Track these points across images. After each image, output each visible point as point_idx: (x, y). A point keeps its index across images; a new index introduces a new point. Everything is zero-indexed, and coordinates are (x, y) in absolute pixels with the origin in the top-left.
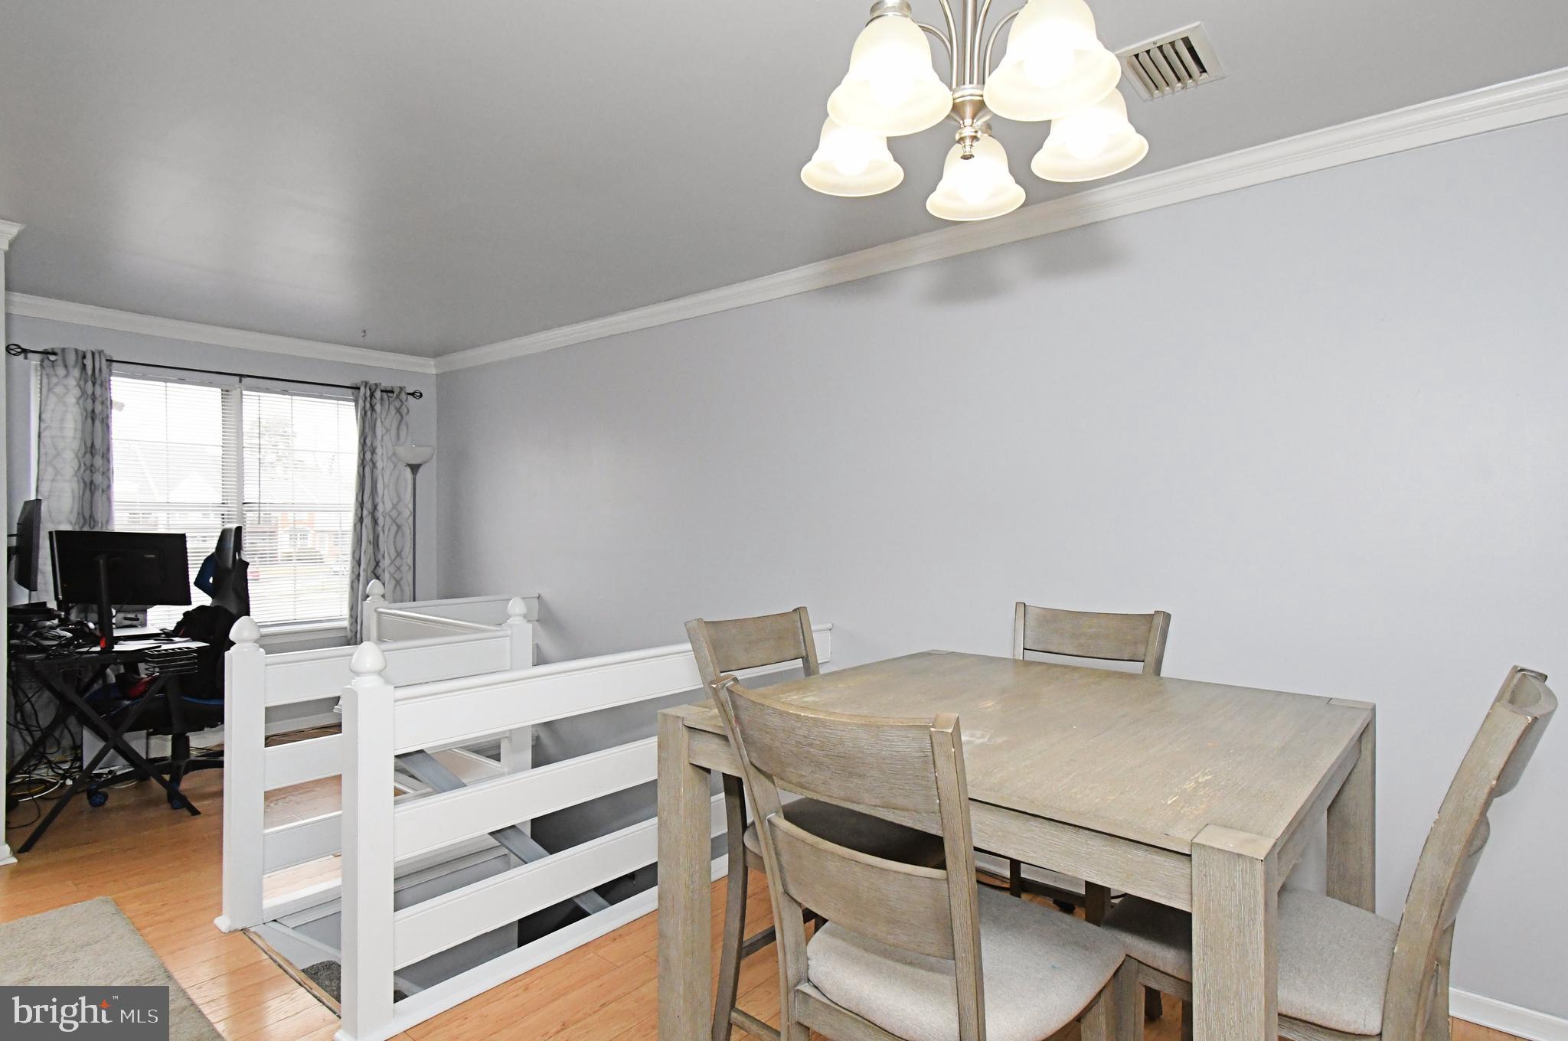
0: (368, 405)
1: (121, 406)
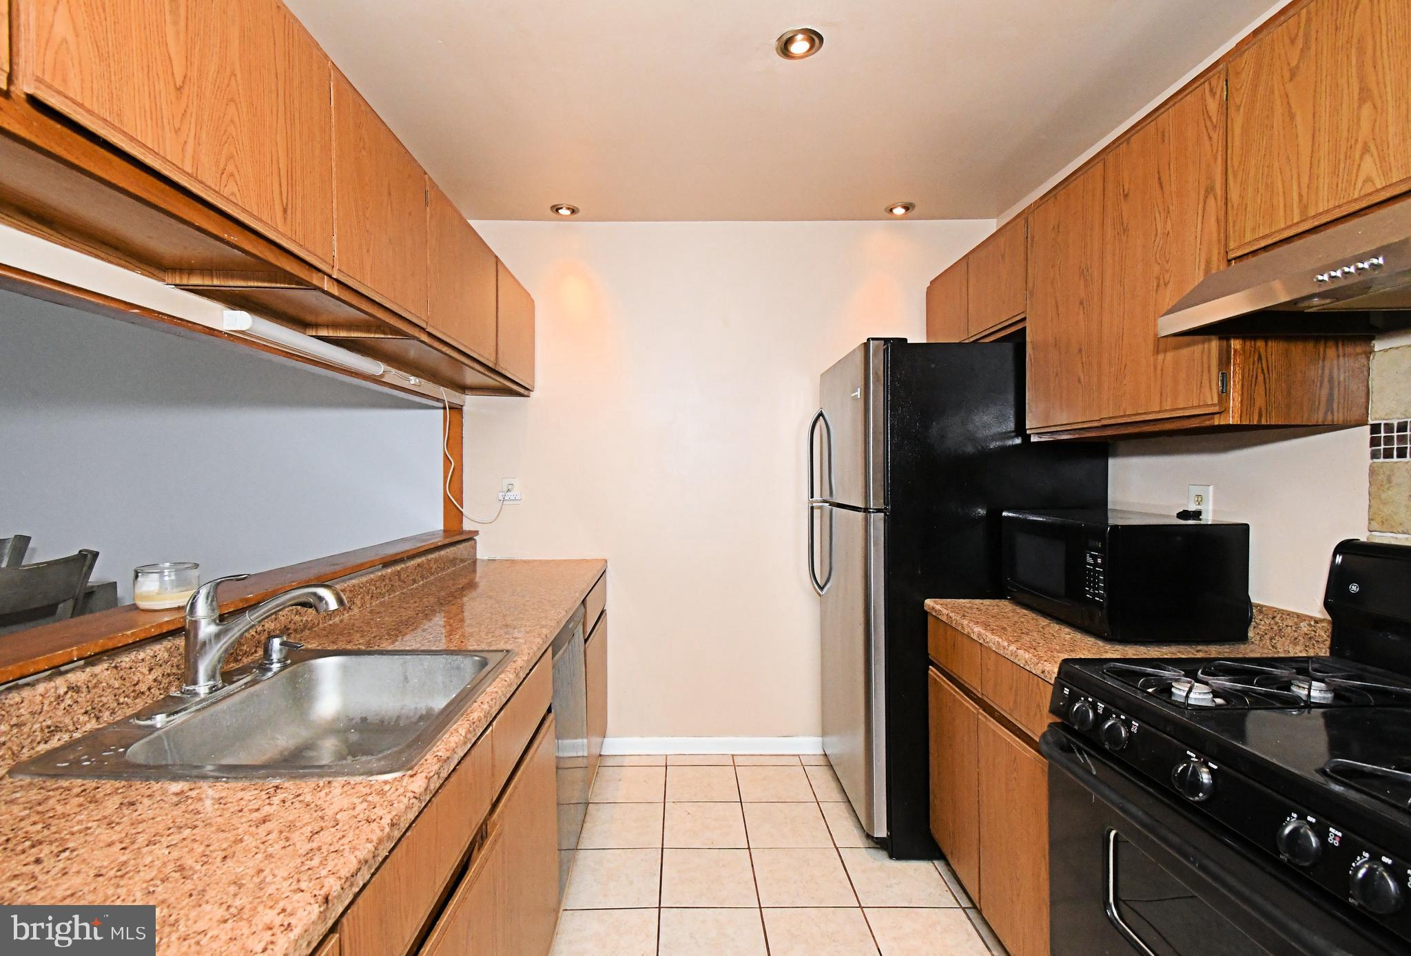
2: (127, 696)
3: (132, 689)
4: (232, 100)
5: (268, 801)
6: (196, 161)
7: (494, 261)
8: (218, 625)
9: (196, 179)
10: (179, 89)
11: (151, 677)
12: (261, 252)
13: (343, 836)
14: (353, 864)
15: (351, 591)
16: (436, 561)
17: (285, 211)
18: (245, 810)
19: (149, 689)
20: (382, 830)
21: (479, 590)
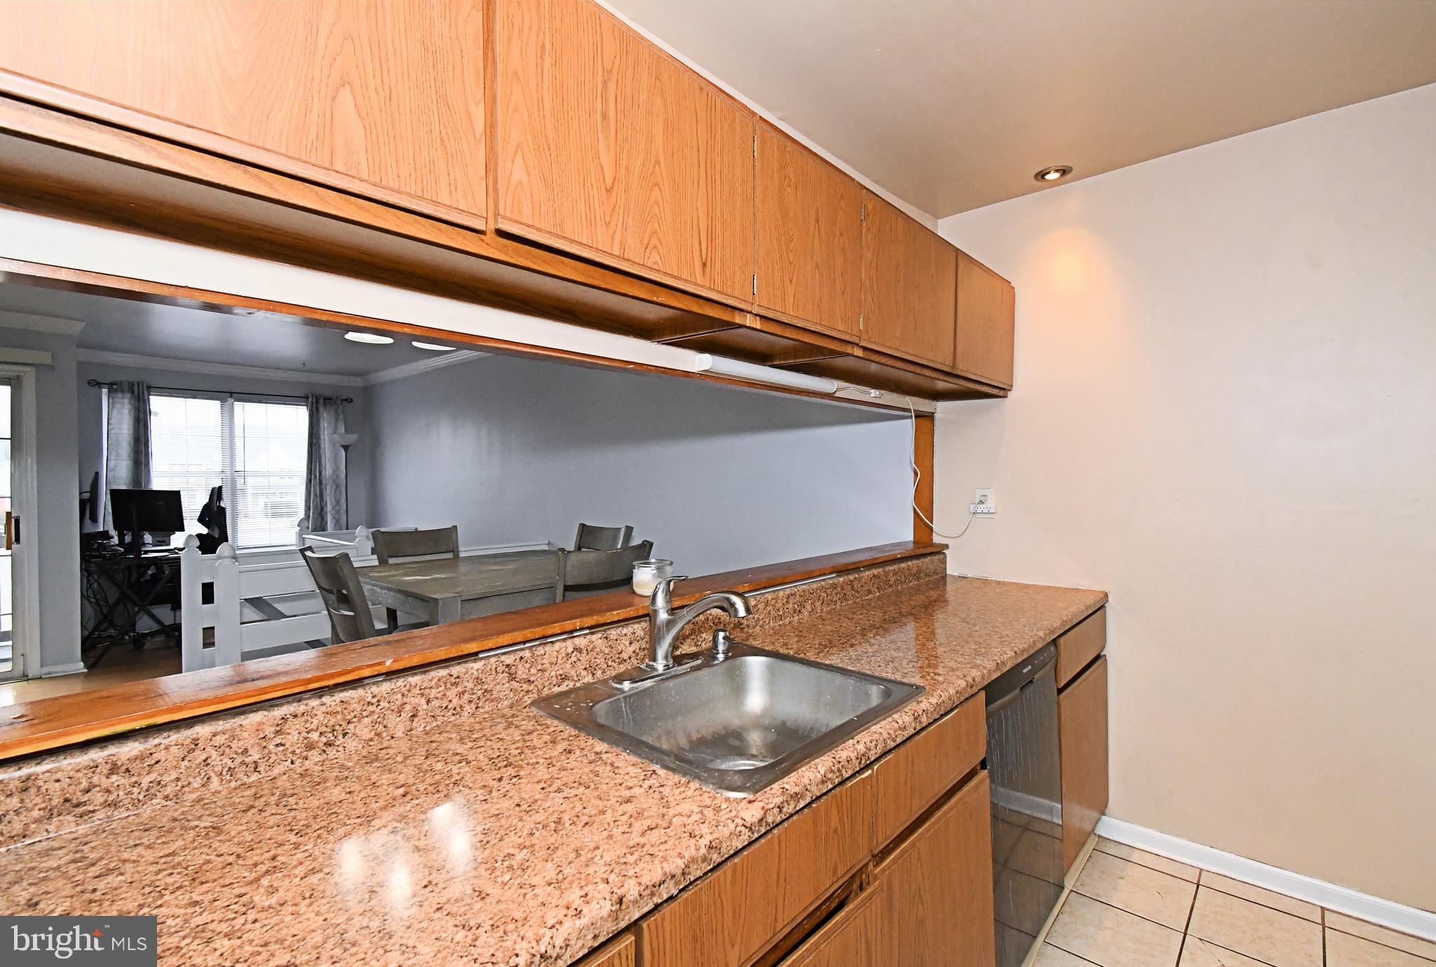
0: (314, 409)
1: (156, 414)
2: (614, 661)
3: (617, 656)
4: (656, 184)
5: (641, 783)
6: (623, 245)
7: (953, 255)
8: (669, 615)
9: (624, 258)
10: (609, 191)
11: (631, 649)
12: (687, 306)
13: (666, 842)
14: (657, 876)
15: (801, 596)
16: (895, 573)
17: (704, 265)
18: (624, 785)
19: (630, 658)
20: (697, 850)
21: (950, 607)
